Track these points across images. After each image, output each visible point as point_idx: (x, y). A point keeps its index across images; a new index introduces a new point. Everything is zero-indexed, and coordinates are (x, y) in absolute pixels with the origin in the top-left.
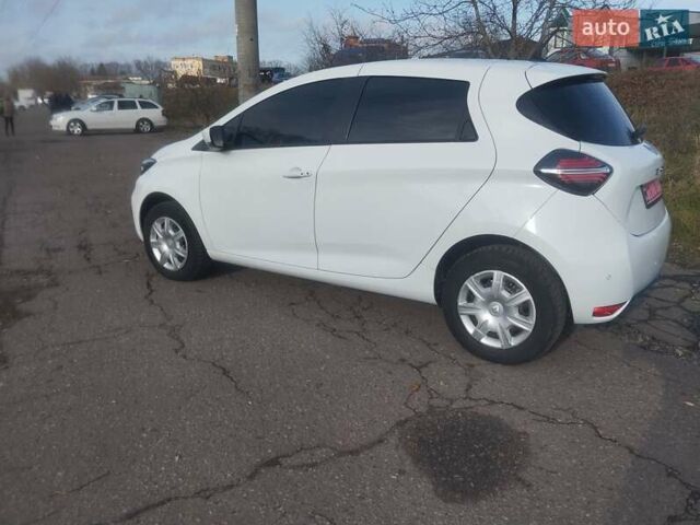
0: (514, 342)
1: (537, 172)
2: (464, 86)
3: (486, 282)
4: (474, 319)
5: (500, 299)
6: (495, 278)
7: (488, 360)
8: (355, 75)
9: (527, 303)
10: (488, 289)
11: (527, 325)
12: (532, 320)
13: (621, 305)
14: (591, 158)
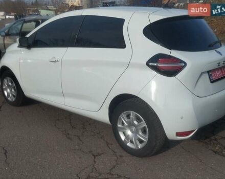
0: (140, 146)
1: (148, 64)
2: (122, 21)
3: (128, 116)
4: (124, 134)
5: (134, 125)
6: (131, 114)
7: (131, 154)
8: (80, 15)
9: (145, 127)
10: (129, 120)
11: (145, 138)
12: (147, 137)
13: (193, 131)
14: (175, 58)
